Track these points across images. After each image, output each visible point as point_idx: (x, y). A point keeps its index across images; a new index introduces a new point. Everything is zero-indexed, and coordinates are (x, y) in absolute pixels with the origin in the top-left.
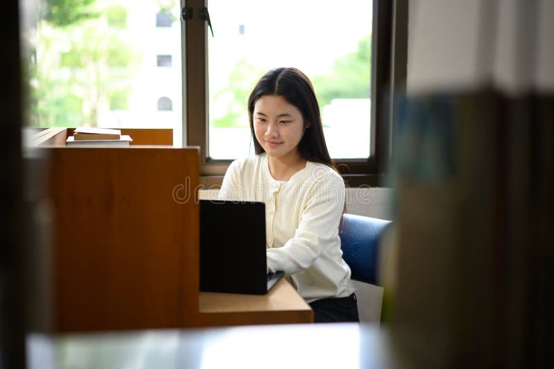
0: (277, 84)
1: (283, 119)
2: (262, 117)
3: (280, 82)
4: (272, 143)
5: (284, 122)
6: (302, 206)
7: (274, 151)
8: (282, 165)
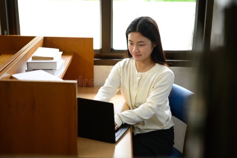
0: (138, 27)
1: (141, 44)
2: (131, 42)
3: (139, 26)
4: (136, 55)
5: (141, 45)
6: (152, 87)
7: (137, 58)
8: (142, 65)
